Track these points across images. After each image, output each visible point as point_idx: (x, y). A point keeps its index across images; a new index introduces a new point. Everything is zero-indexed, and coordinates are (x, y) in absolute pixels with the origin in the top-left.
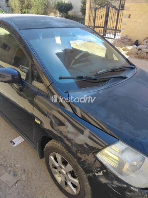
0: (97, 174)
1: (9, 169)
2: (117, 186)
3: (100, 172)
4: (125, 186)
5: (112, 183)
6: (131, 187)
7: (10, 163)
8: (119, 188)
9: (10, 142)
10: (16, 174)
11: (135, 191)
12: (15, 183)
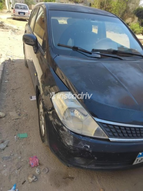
0: (49, 113)
1: (19, 110)
2: (56, 123)
3: (51, 111)
4: (60, 124)
5: (54, 121)
6: (64, 127)
7: (21, 108)
8: (57, 126)
9: (29, 97)
10: (20, 115)
11: (65, 130)
12: (16, 119)
